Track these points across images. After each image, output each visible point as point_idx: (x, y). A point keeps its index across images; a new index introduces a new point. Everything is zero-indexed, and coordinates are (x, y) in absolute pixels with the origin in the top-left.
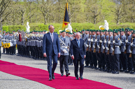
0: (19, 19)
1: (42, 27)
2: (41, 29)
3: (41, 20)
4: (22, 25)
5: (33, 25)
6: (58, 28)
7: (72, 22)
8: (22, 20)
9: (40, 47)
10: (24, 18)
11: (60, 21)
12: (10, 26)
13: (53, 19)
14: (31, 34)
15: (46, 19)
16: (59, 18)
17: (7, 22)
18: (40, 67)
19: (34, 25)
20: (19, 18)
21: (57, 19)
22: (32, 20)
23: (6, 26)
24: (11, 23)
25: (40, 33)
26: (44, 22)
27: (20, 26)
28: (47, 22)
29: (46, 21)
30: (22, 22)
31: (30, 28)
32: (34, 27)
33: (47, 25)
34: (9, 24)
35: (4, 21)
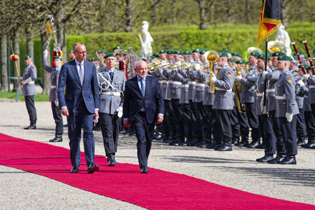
0: (119, 12)
1: (190, 36)
2: (188, 45)
3: (188, 16)
4: (126, 31)
5: (163, 31)
6: (243, 41)
7: (291, 18)
8: (127, 15)
9: (187, 102)
10: (133, 8)
11: (250, 18)
12: (89, 35)
13: (227, 9)
14: (156, 61)
15: (203, 11)
16: (246, 7)
17: (80, 23)
18: (188, 168)
19: (165, 33)
20: (117, 7)
21: (241, 10)
22: (160, 14)
23: (78, 37)
24: (92, 27)
25: (185, 58)
26: (199, 23)
27: (120, 34)
28: (209, 20)
29: (205, 18)
30: (128, 23)
31: (152, 40)
32: (166, 39)
33: (206, 31)
34: (87, 28)
35: (71, 18)
